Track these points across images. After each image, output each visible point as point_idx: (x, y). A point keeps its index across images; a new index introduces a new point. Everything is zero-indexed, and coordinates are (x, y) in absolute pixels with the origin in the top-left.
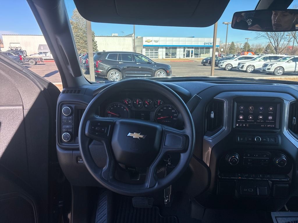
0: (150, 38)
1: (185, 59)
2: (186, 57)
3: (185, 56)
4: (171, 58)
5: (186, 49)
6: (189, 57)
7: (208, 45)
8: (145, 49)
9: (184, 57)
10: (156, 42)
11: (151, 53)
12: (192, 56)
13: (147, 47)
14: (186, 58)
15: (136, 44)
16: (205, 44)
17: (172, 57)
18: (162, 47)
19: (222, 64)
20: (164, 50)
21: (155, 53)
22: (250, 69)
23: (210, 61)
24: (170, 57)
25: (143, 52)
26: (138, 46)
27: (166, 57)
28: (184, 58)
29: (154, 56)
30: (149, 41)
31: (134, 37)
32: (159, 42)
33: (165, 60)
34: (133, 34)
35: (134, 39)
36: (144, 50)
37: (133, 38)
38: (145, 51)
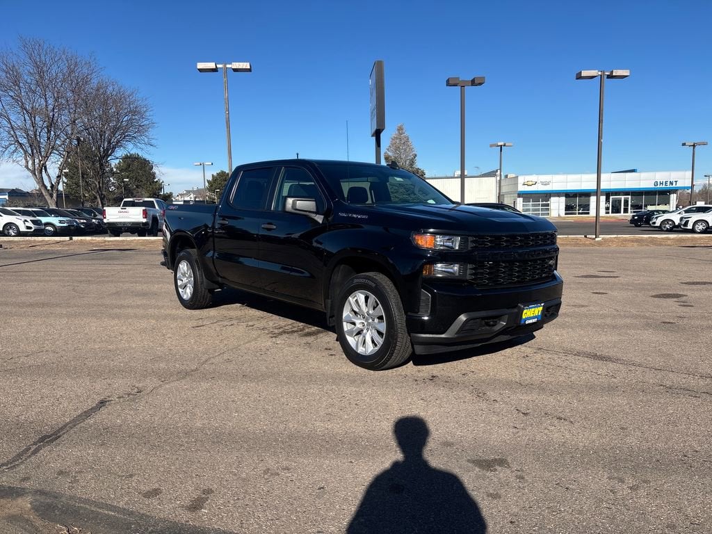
0: (533, 178)
1: (610, 217)
2: (612, 212)
3: (610, 211)
4: (577, 215)
5: (611, 197)
6: (620, 212)
7: (664, 186)
8: (521, 199)
9: (608, 213)
10: (545, 185)
11: (533, 205)
12: (626, 211)
13: (526, 196)
14: (611, 214)
15: (504, 190)
16: (656, 184)
17: (579, 213)
18: (558, 194)
19: (654, 220)
20: (563, 199)
21: (543, 205)
22: (700, 227)
23: (647, 217)
24: (575, 214)
25: (518, 205)
26: (508, 193)
27: (566, 214)
28: (608, 215)
29: (540, 212)
30: (531, 183)
31: (501, 175)
32: (551, 184)
33: (564, 218)
34: (499, 171)
35: (500, 181)
36: (520, 201)
37: (498, 178)
38: (522, 203)
